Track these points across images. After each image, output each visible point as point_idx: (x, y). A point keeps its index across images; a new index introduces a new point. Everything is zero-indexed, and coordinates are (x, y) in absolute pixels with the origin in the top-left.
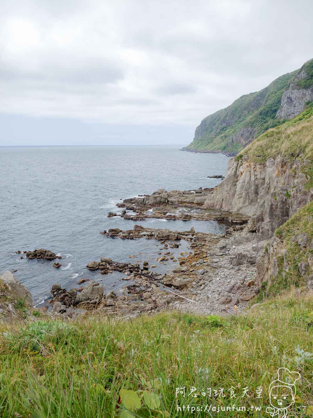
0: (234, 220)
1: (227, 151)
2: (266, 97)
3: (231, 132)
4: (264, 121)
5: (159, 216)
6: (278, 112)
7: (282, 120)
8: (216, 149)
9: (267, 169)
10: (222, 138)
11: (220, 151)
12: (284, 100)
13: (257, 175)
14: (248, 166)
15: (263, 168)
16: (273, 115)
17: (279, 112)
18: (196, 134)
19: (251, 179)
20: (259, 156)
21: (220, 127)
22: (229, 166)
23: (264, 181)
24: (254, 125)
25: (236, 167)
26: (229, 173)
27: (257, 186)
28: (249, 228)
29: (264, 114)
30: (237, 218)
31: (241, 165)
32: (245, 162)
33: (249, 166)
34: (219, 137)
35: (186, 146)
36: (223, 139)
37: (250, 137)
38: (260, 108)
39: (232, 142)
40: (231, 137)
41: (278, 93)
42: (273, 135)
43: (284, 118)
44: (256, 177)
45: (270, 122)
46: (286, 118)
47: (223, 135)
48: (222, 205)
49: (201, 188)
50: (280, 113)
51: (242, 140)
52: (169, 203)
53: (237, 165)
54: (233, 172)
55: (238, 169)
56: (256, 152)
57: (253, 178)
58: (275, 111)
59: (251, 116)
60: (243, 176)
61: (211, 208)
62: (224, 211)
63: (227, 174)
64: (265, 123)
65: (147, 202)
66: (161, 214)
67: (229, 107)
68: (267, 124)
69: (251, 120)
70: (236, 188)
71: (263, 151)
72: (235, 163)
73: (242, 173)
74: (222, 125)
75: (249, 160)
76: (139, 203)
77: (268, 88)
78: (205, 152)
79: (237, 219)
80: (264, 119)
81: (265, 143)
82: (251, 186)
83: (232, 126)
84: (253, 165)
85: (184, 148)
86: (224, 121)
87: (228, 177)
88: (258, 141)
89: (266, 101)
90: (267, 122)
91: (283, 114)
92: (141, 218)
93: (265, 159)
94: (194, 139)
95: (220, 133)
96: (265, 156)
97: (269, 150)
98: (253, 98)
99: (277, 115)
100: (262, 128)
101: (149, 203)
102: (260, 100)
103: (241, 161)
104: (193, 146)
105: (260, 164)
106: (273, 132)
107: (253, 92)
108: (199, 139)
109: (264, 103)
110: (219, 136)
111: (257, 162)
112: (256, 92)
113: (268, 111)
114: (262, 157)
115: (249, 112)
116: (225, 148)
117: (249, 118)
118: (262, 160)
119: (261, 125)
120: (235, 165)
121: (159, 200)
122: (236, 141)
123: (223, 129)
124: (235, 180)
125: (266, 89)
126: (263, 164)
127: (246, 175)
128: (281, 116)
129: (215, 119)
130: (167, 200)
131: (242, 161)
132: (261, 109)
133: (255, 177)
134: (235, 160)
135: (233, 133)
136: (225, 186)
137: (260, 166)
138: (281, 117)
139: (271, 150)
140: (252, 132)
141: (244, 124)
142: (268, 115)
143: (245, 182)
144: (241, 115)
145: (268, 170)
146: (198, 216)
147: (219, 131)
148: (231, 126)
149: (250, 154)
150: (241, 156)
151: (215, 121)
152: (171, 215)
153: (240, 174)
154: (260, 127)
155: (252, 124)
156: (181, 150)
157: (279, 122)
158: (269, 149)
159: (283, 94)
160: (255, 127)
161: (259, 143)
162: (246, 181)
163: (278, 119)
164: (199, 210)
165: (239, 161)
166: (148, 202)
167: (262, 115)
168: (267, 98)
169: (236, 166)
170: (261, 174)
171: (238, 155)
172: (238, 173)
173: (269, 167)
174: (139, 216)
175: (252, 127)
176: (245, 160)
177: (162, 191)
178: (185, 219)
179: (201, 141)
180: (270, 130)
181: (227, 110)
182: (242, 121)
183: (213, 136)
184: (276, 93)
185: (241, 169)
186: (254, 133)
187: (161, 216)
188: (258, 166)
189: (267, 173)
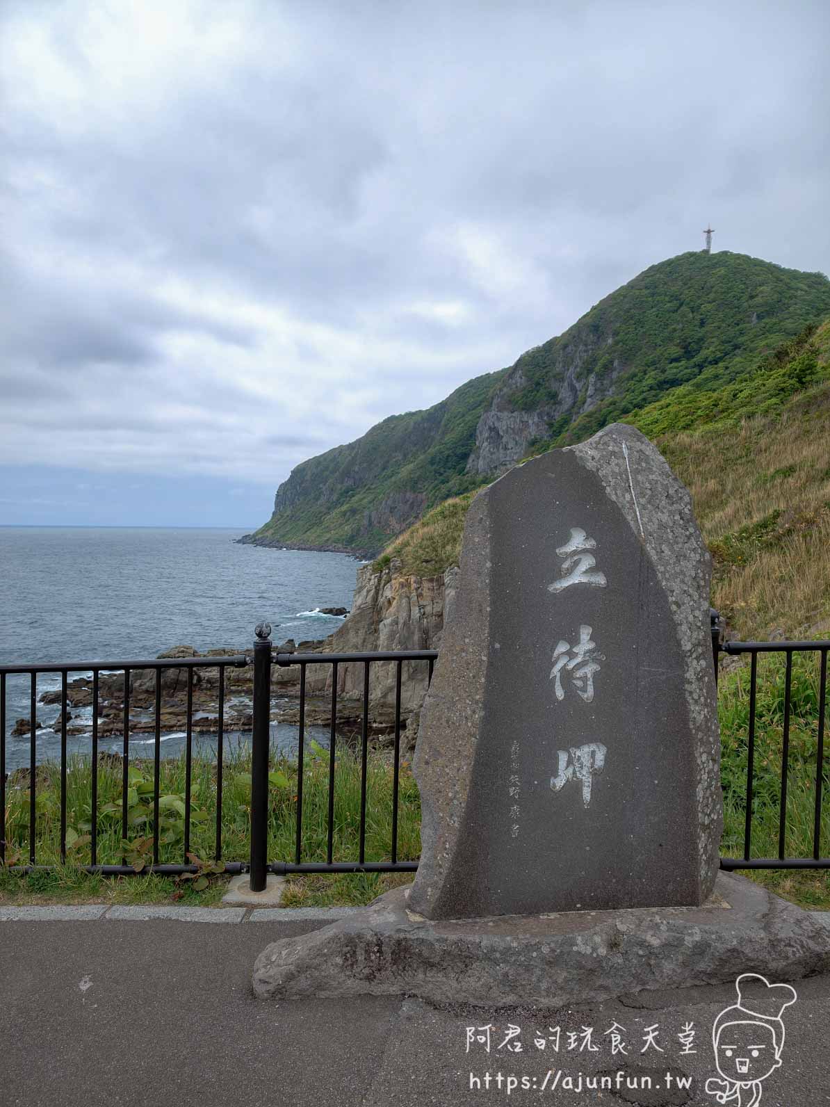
0: (375, 722)
1: (357, 548)
2: (443, 423)
3: (366, 500)
4: (441, 478)
5: (173, 723)
6: (470, 460)
7: (480, 478)
8: (330, 542)
9: (447, 592)
10: (345, 515)
11: (340, 546)
12: (483, 435)
13: (424, 607)
14: (402, 585)
15: (437, 589)
16: (461, 466)
17: (473, 461)
18: (277, 504)
19: (412, 617)
20: (427, 561)
21: (339, 486)
22: (360, 585)
23: (442, 620)
24: (420, 486)
25: (376, 587)
26: (359, 602)
27: (425, 632)
28: (410, 738)
29: (439, 462)
30: (381, 714)
31: (388, 582)
32: (395, 576)
33: (406, 585)
34: (335, 513)
35: (252, 532)
36: (347, 517)
37: (410, 514)
38: (429, 448)
39: (370, 524)
40: (366, 513)
41: (468, 418)
42: (455, 513)
43: (484, 474)
44: (422, 610)
45: (454, 481)
46: (487, 474)
47: (345, 508)
48: (345, 682)
49: (292, 640)
50: (475, 463)
51: (393, 521)
52: (201, 685)
53: (379, 581)
54: (369, 599)
55: (381, 592)
56: (421, 552)
57: (416, 613)
58: (465, 456)
59: (412, 465)
60: (392, 609)
61: (317, 693)
62: (350, 700)
63: (355, 603)
64: (443, 482)
65: (137, 684)
66: (179, 718)
67: (359, 441)
68: (447, 485)
69: (412, 476)
70: (378, 638)
71: (435, 550)
72: (373, 577)
73: (390, 602)
74: (342, 483)
75: (404, 571)
76: (113, 689)
77: (446, 403)
78: (305, 549)
79: (383, 718)
80: (441, 474)
81: (440, 531)
82: (413, 633)
83: (369, 486)
84: (415, 582)
85: (246, 536)
86: (347, 474)
87: (358, 612)
88: (424, 525)
89: (444, 433)
90: (448, 482)
91: (481, 464)
92: (117, 730)
93: (440, 568)
94: (274, 513)
95: (338, 503)
96: (441, 560)
97: (449, 548)
98: (415, 423)
99: (468, 466)
100: (436, 494)
101: (144, 687)
102: (430, 430)
103: (387, 571)
104: (271, 531)
105: (431, 580)
106: (454, 506)
107: (413, 411)
108: (285, 515)
109: (439, 438)
110: (337, 511)
111: (423, 576)
112: (420, 411)
113: (448, 456)
114: (433, 562)
115: (405, 456)
116: (351, 539)
117: (405, 471)
118: (435, 570)
119: (434, 488)
120: (374, 581)
121: (172, 677)
122: (379, 523)
123: (347, 493)
124: (376, 618)
125: (442, 407)
126: (437, 580)
127: (399, 606)
128: (477, 470)
129: (327, 468)
130: (195, 677)
131: (389, 573)
132: (432, 450)
133: (420, 612)
134: (374, 571)
135: (370, 502)
136: (352, 633)
137: (430, 585)
138: (477, 472)
139: (454, 547)
140: (415, 504)
141: (395, 482)
142: (449, 464)
143: (397, 624)
144: (388, 462)
145: (449, 594)
146: (281, 715)
147: (335, 497)
148: (365, 486)
149: (407, 556)
150: (387, 561)
151: (326, 473)
152: (207, 718)
153: (386, 603)
154: (431, 491)
155: (414, 484)
156: (239, 542)
157: (474, 483)
158: (448, 544)
159: (481, 421)
160: (422, 492)
161: (426, 530)
162: (401, 621)
163: (471, 476)
164: (287, 700)
165: (381, 571)
166: (141, 685)
167: (436, 465)
168: (446, 425)
169: (376, 583)
170: (433, 604)
171: (380, 557)
172: (381, 600)
173: (450, 587)
174: (111, 726)
175: (414, 492)
176: (396, 569)
177: (183, 652)
178: (247, 727)
179: (291, 519)
180: (450, 501)
181: (353, 448)
182: (391, 477)
183: (323, 509)
184: (463, 416)
185: (388, 593)
186: (420, 505)
187: (179, 723)
188: (426, 585)
189: (447, 600)
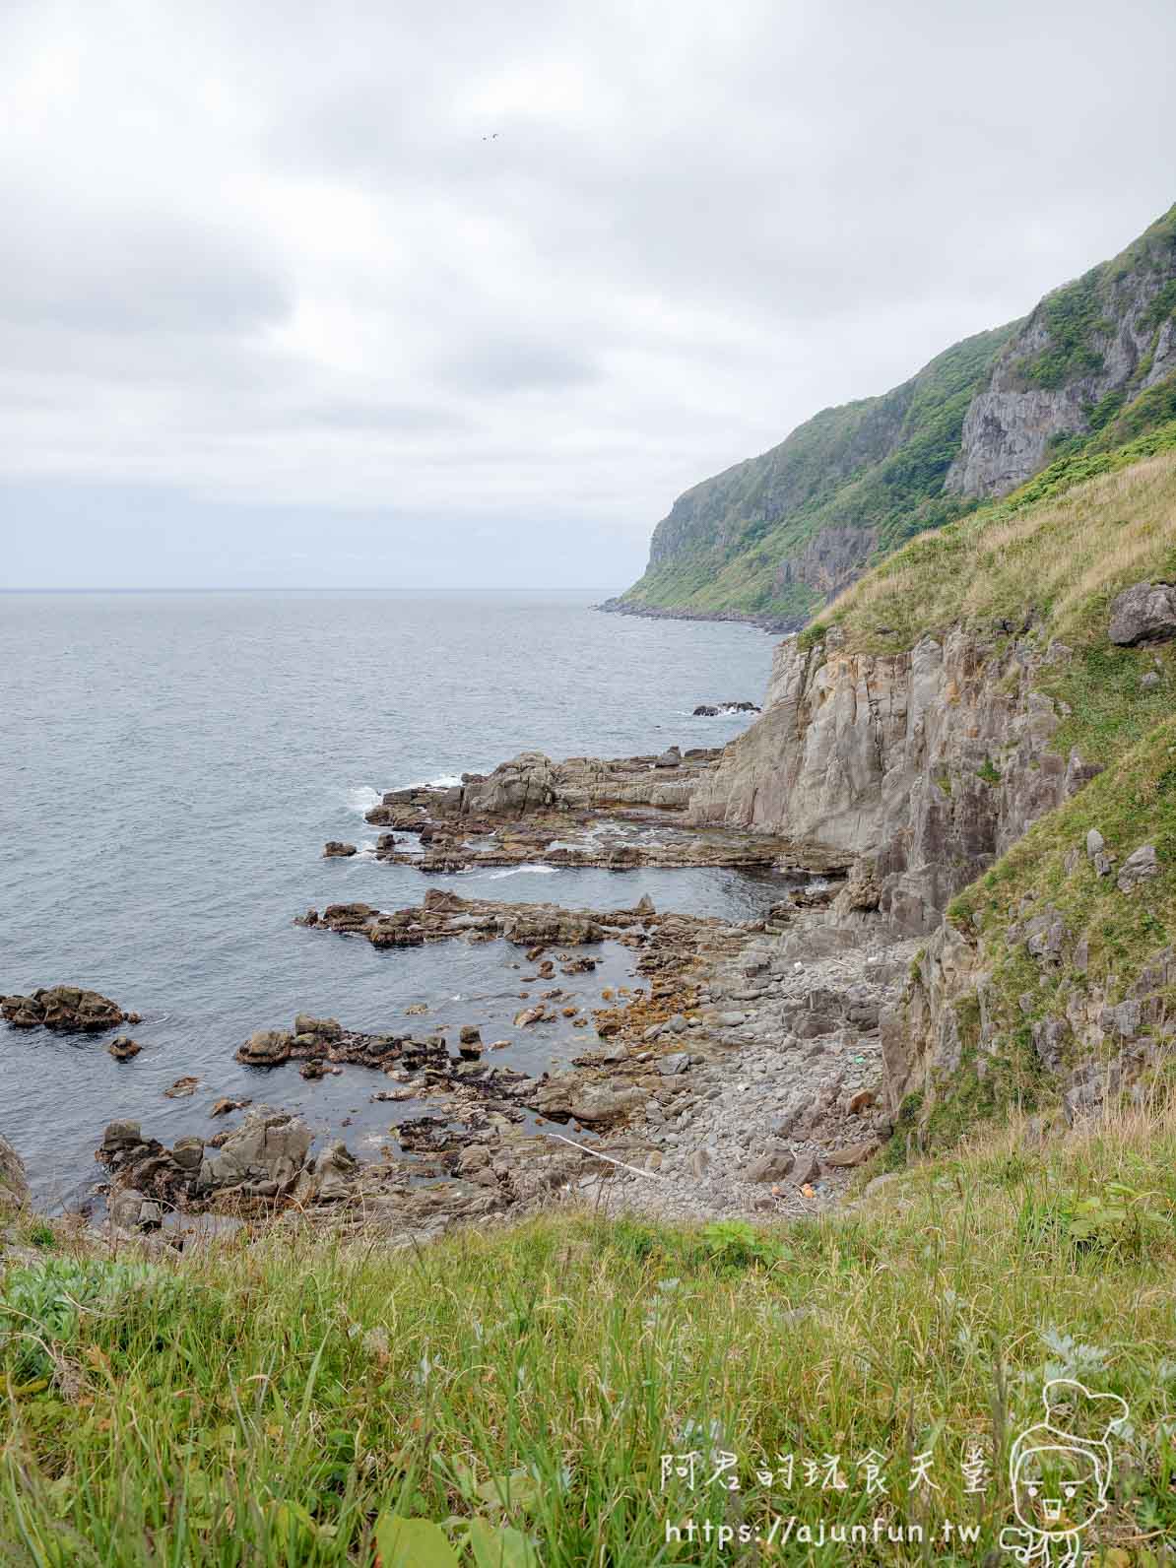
0: (798, 866)
1: (769, 615)
2: (908, 416)
3: (783, 542)
4: (903, 503)
5: (521, 854)
6: (951, 473)
7: (965, 501)
8: (728, 606)
9: (916, 679)
10: (750, 566)
11: (744, 612)
12: (973, 430)
13: (877, 702)
14: (844, 669)
15: (900, 676)
16: (937, 481)
17: (956, 474)
18: (654, 552)
19: (858, 718)
20: (885, 632)
21: (743, 523)
22: (777, 669)
23: (906, 721)
24: (867, 517)
25: (802, 672)
26: (776, 696)
27: (879, 740)
28: (854, 895)
29: (900, 478)
30: (807, 858)
31: (822, 664)
32: (833, 655)
33: (853, 668)
34: (737, 563)
35: (618, 596)
36: (753, 569)
37: (852, 561)
38: (885, 456)
39: (789, 578)
40: (783, 561)
41: (951, 403)
42: (934, 555)
43: (973, 494)
44: (874, 708)
45: (924, 506)
46: (978, 494)
47: (751, 555)
48: (752, 810)
49: (677, 748)
50: (959, 477)
51: (824, 573)
52: (556, 806)
53: (808, 661)
54: (792, 690)
55: (809, 681)
56: (875, 617)
57: (864, 711)
58: (943, 467)
59: (857, 484)
60: (827, 706)
61: (714, 822)
62: (761, 835)
63: (771, 694)
64: (905, 510)
65: (473, 802)
66: (529, 848)
67: (774, 450)
68: (912, 513)
69: (855, 502)
70: (804, 748)
71: (898, 613)
72: (798, 656)
73: (823, 695)
74: (749, 517)
75: (848, 647)
76: (444, 806)
77: (915, 384)
78: (688, 618)
79: (811, 863)
80: (902, 498)
81: (908, 584)
82: (859, 741)
83: (788, 520)
84: (864, 664)
85: (609, 601)
86: (756, 503)
87: (774, 709)
88: (881, 575)
89: (909, 432)
90: (913, 510)
91: (969, 479)
92: (452, 861)
93: (906, 642)
94: (649, 567)
95: (741, 547)
96: (909, 630)
97: (920, 610)
98: (862, 418)
99: (946, 483)
100: (894, 527)
101: (483, 806)
102: (887, 427)
103: (820, 648)
104: (646, 592)
105: (891, 662)
106: (933, 543)
107: (862, 398)
108: (665, 568)
109: (901, 439)
110: (738, 560)
111: (878, 654)
112: (872, 399)
113: (915, 468)
114: (895, 633)
115: (846, 471)
116: (759, 603)
117: (845, 495)
118: (898, 645)
119: (891, 518)
120: (799, 663)
121: (520, 794)
122: (803, 576)
123: (755, 533)
124: (801, 719)
125: (909, 389)
126: (900, 662)
127: (838, 701)
128: (963, 487)
129: (725, 496)
130: (549, 795)
131: (823, 651)
132: (889, 460)
133: (870, 710)
134: (800, 647)
135: (790, 545)
136: (765, 740)
137: (888, 669)
138: (961, 493)
139: (929, 612)
140: (859, 545)
141: (829, 513)
142: (915, 481)
143: (834, 727)
144: (819, 481)
145: (918, 683)
146: (664, 851)
147: (737, 538)
148: (782, 521)
149: (852, 624)
150: (820, 633)
151: (723, 504)
152: (565, 850)
153: (818, 697)
154: (885, 525)
155: (858, 515)
156: (601, 608)
157: (955, 509)
158: (919, 604)
159: (971, 408)
160: (872, 527)
161: (884, 582)
162: (841, 724)
163: (951, 499)
164: (670, 829)
165: (812, 648)
166: (479, 803)
167: (894, 484)
168: (912, 420)
169: (802, 668)
170: (892, 698)
171: (809, 628)
172: (811, 692)
173: (922, 672)
174: (443, 856)
175: (859, 526)
176: (835, 644)
177: (532, 760)
178: (618, 865)
179: (672, 574)
180: (925, 536)
181: (766, 464)
182: (823, 504)
183: (718, 557)
184: (942, 402)
185: (821, 680)
186: (867, 547)
187: (529, 856)
188: (882, 669)
189: (915, 692)
